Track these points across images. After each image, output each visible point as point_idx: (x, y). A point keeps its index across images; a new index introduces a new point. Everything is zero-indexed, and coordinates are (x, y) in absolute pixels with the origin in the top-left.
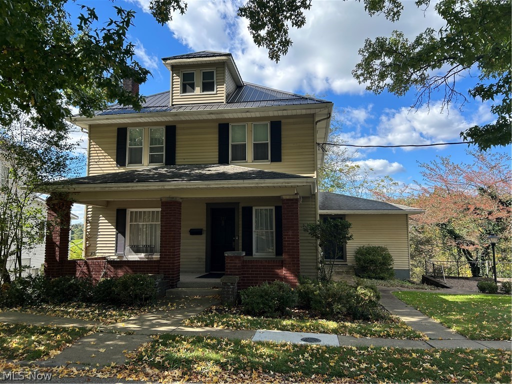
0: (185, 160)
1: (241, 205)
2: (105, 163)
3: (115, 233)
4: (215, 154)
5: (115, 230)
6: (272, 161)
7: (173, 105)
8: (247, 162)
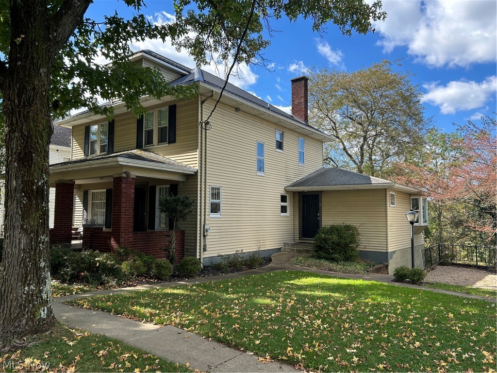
0: (119, 148)
1: (150, 184)
2: (78, 153)
3: (82, 210)
4: (134, 141)
5: (82, 207)
6: (169, 143)
7: (113, 102)
8: (154, 145)
